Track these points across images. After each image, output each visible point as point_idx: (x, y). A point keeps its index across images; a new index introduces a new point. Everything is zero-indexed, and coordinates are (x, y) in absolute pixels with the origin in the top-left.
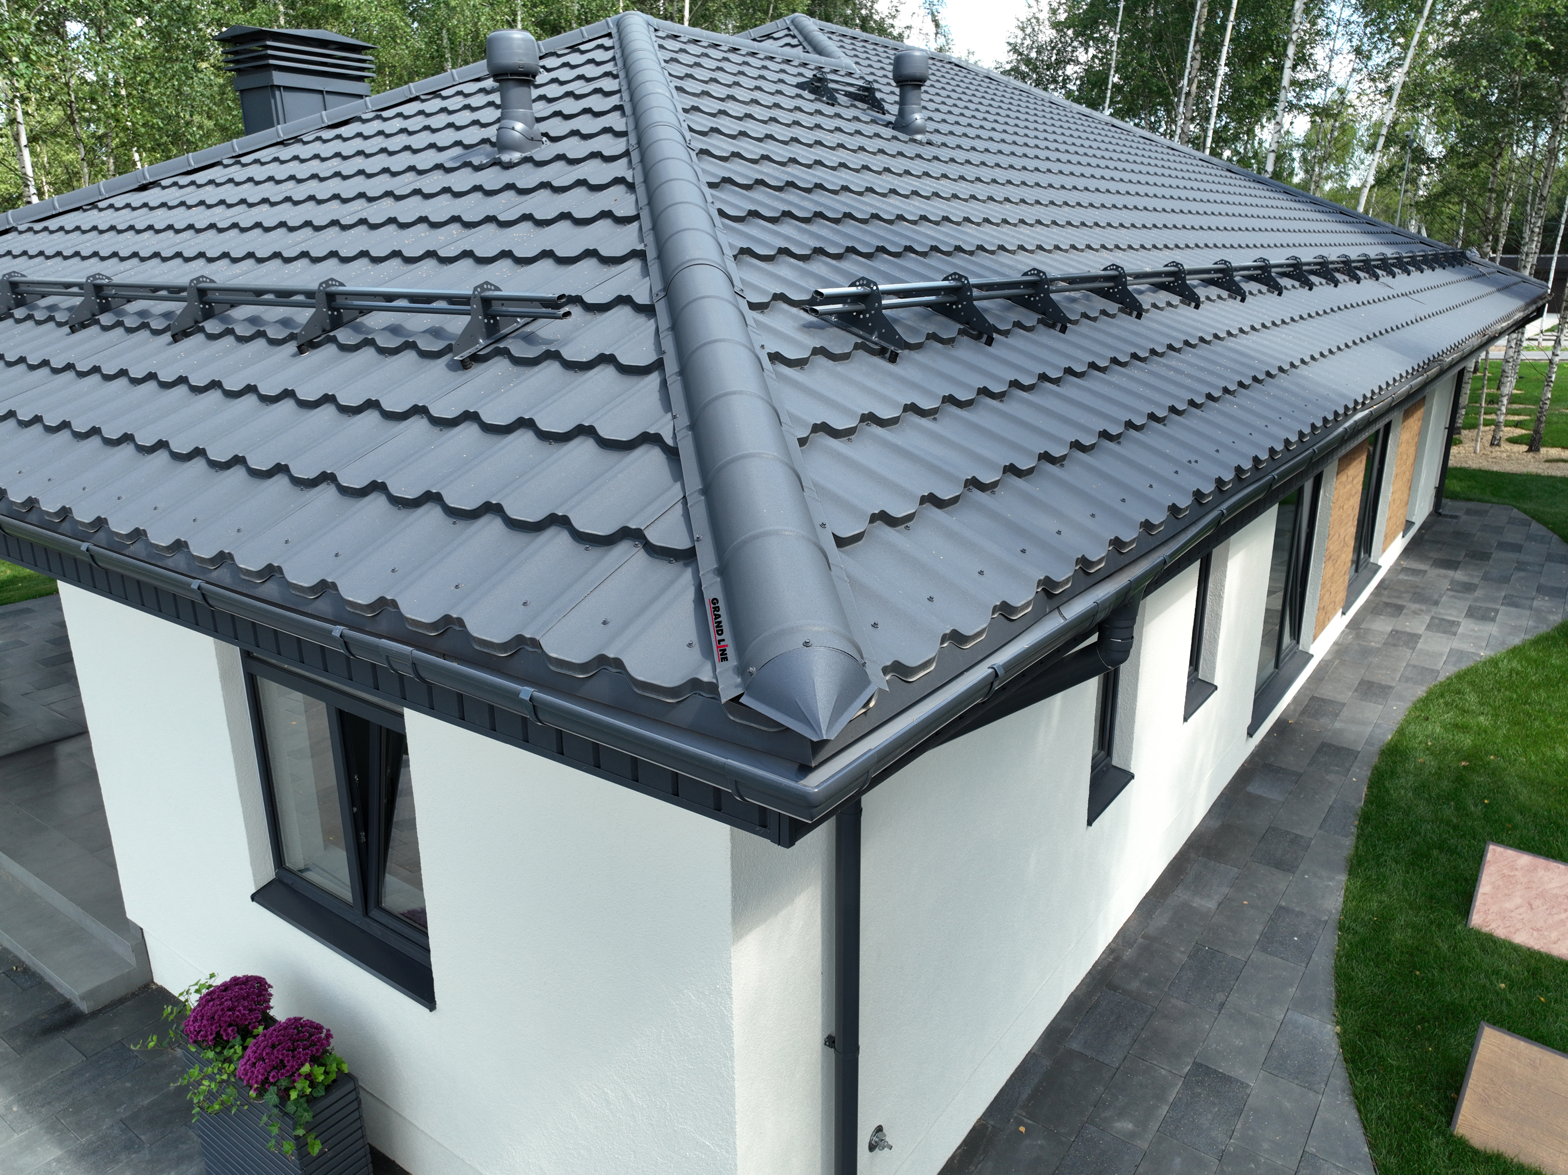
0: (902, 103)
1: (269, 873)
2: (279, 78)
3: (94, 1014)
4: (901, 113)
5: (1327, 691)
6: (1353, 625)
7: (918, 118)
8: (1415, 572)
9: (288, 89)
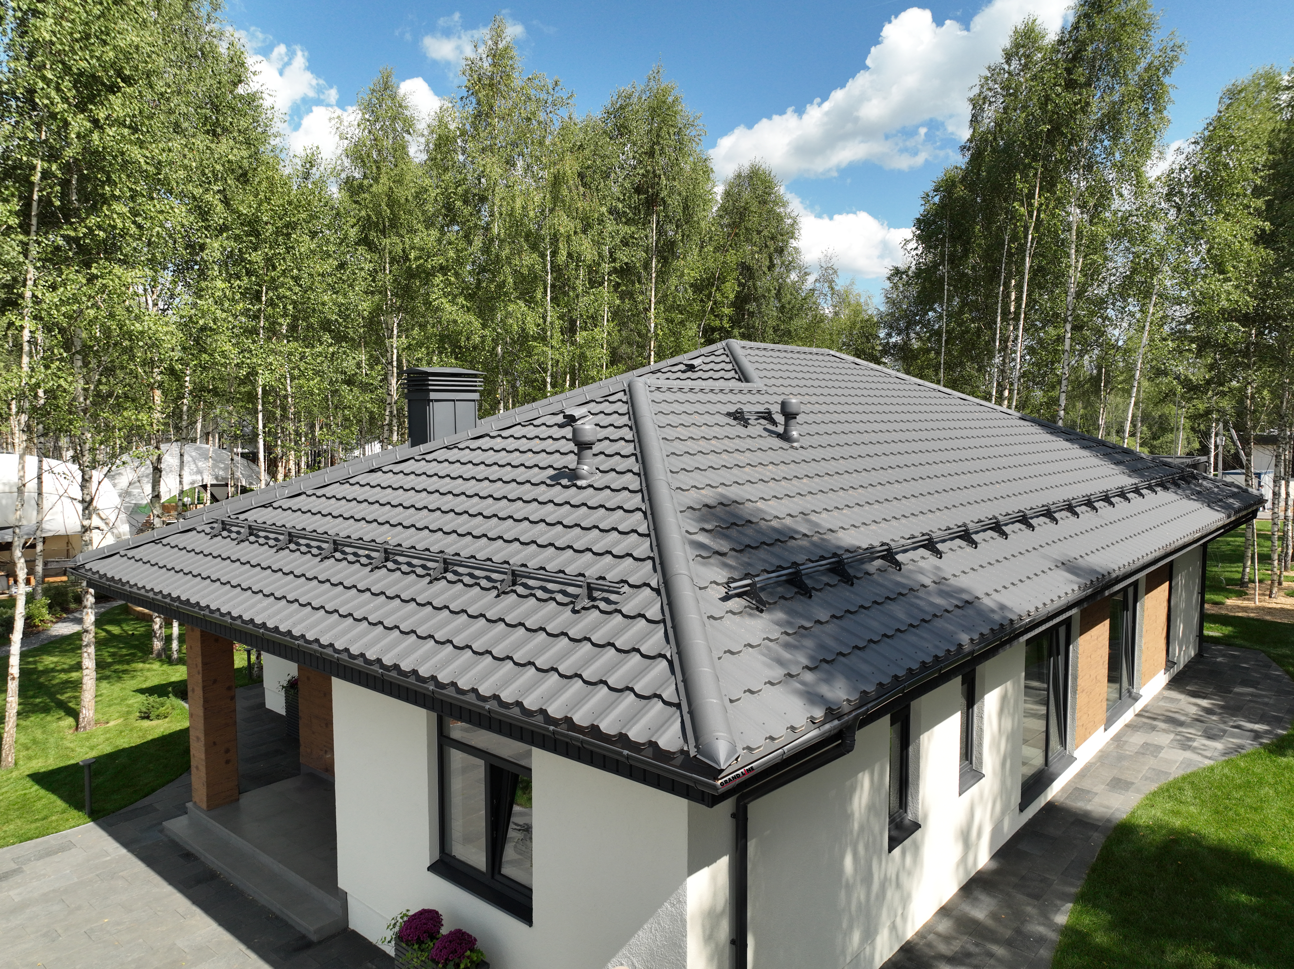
0: (786, 425)
1: (437, 857)
2: (433, 396)
3: (320, 942)
4: (786, 431)
5: (1086, 784)
6: (1117, 738)
7: (795, 434)
8: (1172, 700)
9: (437, 401)
